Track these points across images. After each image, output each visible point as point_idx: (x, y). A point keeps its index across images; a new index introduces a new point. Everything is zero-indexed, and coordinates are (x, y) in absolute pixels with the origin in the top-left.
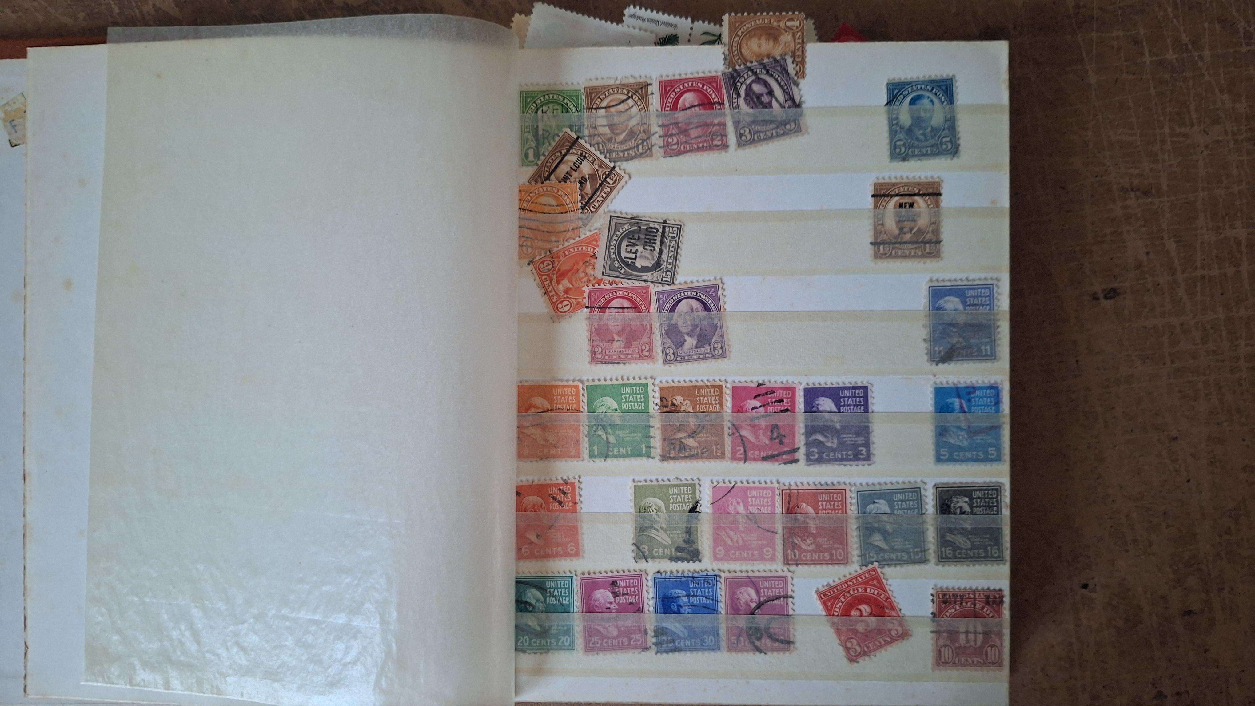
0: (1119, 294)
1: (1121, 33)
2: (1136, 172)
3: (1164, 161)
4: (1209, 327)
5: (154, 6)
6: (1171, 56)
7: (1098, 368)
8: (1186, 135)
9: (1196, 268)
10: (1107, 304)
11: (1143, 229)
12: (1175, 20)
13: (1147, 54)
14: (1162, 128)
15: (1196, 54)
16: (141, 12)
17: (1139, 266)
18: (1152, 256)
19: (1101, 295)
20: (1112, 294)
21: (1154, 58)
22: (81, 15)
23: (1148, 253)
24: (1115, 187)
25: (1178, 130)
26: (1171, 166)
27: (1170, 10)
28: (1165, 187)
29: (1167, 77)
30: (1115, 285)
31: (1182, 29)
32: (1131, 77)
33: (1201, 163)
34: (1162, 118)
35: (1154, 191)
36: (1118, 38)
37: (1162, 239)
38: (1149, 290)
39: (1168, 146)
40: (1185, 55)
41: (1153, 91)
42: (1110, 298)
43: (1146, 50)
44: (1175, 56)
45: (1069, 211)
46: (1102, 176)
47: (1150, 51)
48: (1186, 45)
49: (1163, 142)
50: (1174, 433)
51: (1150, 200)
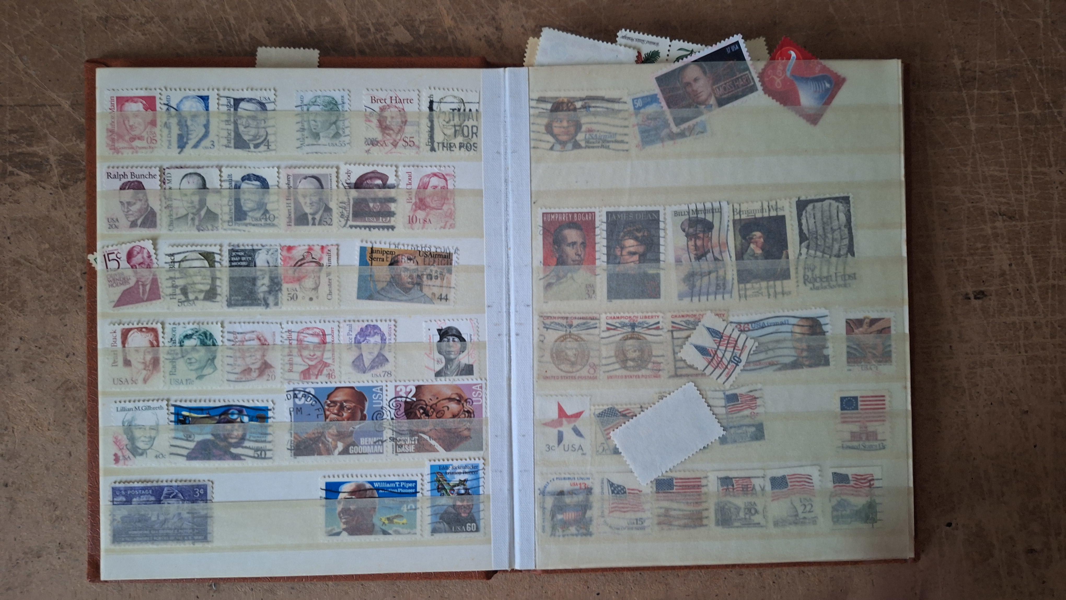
0: (986, 296)
1: (997, 92)
2: (1004, 200)
3: (1026, 193)
4: (1056, 325)
5: (250, 35)
6: (1036, 111)
7: (967, 353)
8: (1044, 174)
9: (1048, 279)
10: (976, 303)
11: (1008, 246)
12: (1040, 84)
13: (1017, 109)
14: (1026, 167)
15: (1055, 111)
16: (240, 40)
17: (1003, 274)
18: (1014, 267)
19: (972, 296)
20: (980, 295)
21: (1023, 112)
22: (194, 40)
23: (1010, 265)
24: (986, 212)
25: (1039, 169)
26: (1032, 197)
27: (1036, 75)
28: (1026, 213)
29: (1032, 127)
30: (983, 289)
31: (1045, 90)
32: (1004, 126)
33: (1056, 196)
34: (1026, 159)
35: (1017, 217)
36: (994, 95)
37: (1023, 253)
38: (1010, 294)
39: (1031, 181)
40: (1047, 111)
41: (1020, 138)
42: (979, 298)
43: (1016, 106)
44: (1039, 111)
45: (949, 229)
46: (977, 202)
47: (1019, 107)
48: (1048, 103)
49: (1026, 178)
50: (1026, 408)
51: (1014, 223)
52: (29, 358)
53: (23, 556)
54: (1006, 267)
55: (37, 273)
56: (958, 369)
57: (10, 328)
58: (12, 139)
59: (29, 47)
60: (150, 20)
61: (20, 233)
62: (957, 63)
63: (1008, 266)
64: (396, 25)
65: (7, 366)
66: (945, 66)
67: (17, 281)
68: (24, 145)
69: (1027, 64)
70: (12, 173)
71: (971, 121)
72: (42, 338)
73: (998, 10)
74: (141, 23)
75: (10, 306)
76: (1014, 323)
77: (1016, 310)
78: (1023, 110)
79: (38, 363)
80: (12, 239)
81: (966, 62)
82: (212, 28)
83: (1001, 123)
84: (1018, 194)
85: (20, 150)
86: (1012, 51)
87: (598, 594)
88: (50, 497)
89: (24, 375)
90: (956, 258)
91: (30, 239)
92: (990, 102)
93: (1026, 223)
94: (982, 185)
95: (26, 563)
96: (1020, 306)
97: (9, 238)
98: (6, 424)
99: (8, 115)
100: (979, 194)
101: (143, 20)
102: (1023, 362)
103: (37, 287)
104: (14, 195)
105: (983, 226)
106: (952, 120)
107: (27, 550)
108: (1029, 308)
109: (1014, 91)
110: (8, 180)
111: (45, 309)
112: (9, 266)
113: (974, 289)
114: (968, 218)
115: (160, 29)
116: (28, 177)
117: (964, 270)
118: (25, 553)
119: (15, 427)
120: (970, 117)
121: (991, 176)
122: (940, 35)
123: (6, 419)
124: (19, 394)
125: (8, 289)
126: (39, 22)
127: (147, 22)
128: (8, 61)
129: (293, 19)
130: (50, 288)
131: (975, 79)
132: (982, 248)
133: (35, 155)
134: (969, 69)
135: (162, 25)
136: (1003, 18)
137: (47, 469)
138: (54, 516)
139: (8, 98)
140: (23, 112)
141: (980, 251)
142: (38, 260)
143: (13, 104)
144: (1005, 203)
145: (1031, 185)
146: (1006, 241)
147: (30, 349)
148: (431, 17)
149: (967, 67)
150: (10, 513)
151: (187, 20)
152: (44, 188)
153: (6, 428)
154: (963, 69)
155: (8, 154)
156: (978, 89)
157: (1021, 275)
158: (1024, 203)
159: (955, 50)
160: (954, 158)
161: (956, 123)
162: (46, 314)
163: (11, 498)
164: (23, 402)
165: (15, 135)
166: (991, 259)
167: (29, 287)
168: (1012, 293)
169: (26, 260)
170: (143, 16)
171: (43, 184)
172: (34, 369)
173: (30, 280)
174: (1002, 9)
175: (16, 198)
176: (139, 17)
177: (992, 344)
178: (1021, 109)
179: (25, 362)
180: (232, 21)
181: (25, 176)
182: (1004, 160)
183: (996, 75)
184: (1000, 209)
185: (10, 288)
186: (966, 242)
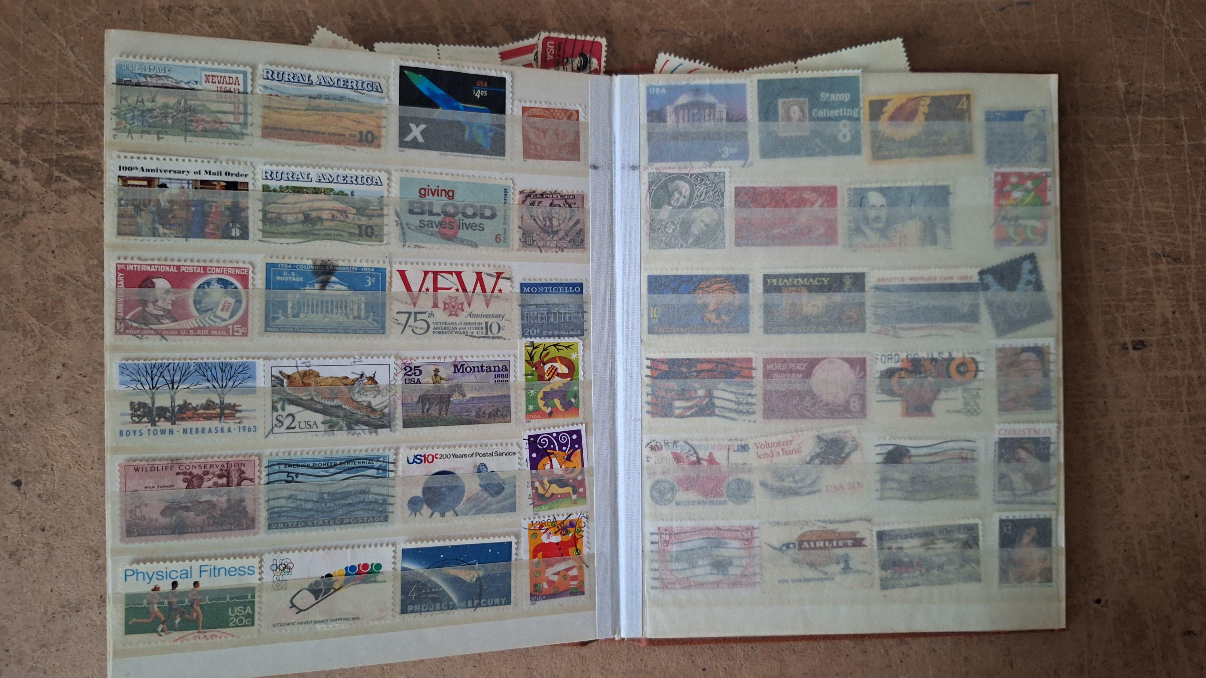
52: (73, 387)
53: (60, 609)
54: (1169, 315)
55: (84, 292)
56: (1112, 427)
57: (52, 353)
58: (60, 141)
59: (82, 38)
60: (218, 11)
61: (66, 246)
62: (1121, 84)
63: (1171, 314)
64: (495, 24)
65: (48, 396)
66: (1107, 88)
67: (61, 300)
68: (72, 148)
69: (1198, 89)
70: (58, 179)
71: (1134, 150)
72: (87, 365)
73: (1168, 28)
74: (208, 14)
75: (53, 328)
76: (1176, 378)
77: (1179, 363)
78: (1193, 139)
79: (83, 393)
80: (56, 253)
81: (1130, 84)
82: (289, 22)
83: (1167, 153)
84: (1184, 233)
85: (69, 154)
86: (1182, 73)
87: (704, 670)
88: (92, 544)
89: (65, 405)
90: (1114, 303)
91: (77, 254)
92: (1156, 130)
93: (1193, 266)
94: (1145, 222)
95: (63, 617)
96: (1184, 360)
97: (53, 252)
98: (44, 461)
99: (56, 113)
100: (1141, 232)
101: (211, 11)
102: (1185, 421)
103: (83, 308)
104: (60, 203)
105: (1145, 269)
106: (1113, 148)
107: (64, 603)
108: (1193, 361)
109: (1183, 118)
110: (54, 186)
111: (92, 333)
112: (53, 283)
113: (1133, 339)
114: (1128, 258)
115: (229, 21)
116: (77, 183)
117: (1123, 317)
118: (63, 606)
119: (55, 464)
120: (1133, 146)
121: (1154, 212)
122: (1102, 54)
123: (45, 455)
124: (60, 427)
125: (50, 309)
126: (94, 10)
127: (215, 13)
128: (58, 53)
129: (379, 14)
130: (98, 309)
131: (1140, 103)
132: (1143, 292)
133: (84, 159)
134: (1134, 93)
135: (232, 18)
136: (1173, 37)
137: (90, 513)
138: (95, 565)
139: (56, 94)
140: (72, 110)
141: (1140, 297)
142: (86, 278)
143: (61, 101)
144: (1170, 243)
145: (1199, 224)
146: (1170, 286)
147: (73, 377)
148: (535, 17)
149: (1132, 90)
150: (47, 561)
151: (260, 12)
152: (94, 196)
153: (45, 466)
154: (1127, 92)
155: (55, 157)
156: (1143, 116)
157: (1186, 324)
158: (1191, 243)
159: (1119, 71)
160: (1114, 191)
161: (1118, 152)
162: (93, 338)
163: (48, 544)
164: (64, 436)
165: (63, 136)
166: (1152, 305)
167: (73, 307)
168: (1175, 345)
169: (71, 276)
170: (211, 7)
171: (93, 192)
172: (78, 399)
173: (75, 299)
174: (1172, 26)
175: (62, 207)
176: (206, 7)
177: (1151, 401)
178: (1190, 139)
179: (67, 391)
180: (311, 15)
181: (74, 183)
182: (1169, 195)
183: (1164, 100)
184: (1164, 249)
185: (53, 309)
186: (1125, 286)
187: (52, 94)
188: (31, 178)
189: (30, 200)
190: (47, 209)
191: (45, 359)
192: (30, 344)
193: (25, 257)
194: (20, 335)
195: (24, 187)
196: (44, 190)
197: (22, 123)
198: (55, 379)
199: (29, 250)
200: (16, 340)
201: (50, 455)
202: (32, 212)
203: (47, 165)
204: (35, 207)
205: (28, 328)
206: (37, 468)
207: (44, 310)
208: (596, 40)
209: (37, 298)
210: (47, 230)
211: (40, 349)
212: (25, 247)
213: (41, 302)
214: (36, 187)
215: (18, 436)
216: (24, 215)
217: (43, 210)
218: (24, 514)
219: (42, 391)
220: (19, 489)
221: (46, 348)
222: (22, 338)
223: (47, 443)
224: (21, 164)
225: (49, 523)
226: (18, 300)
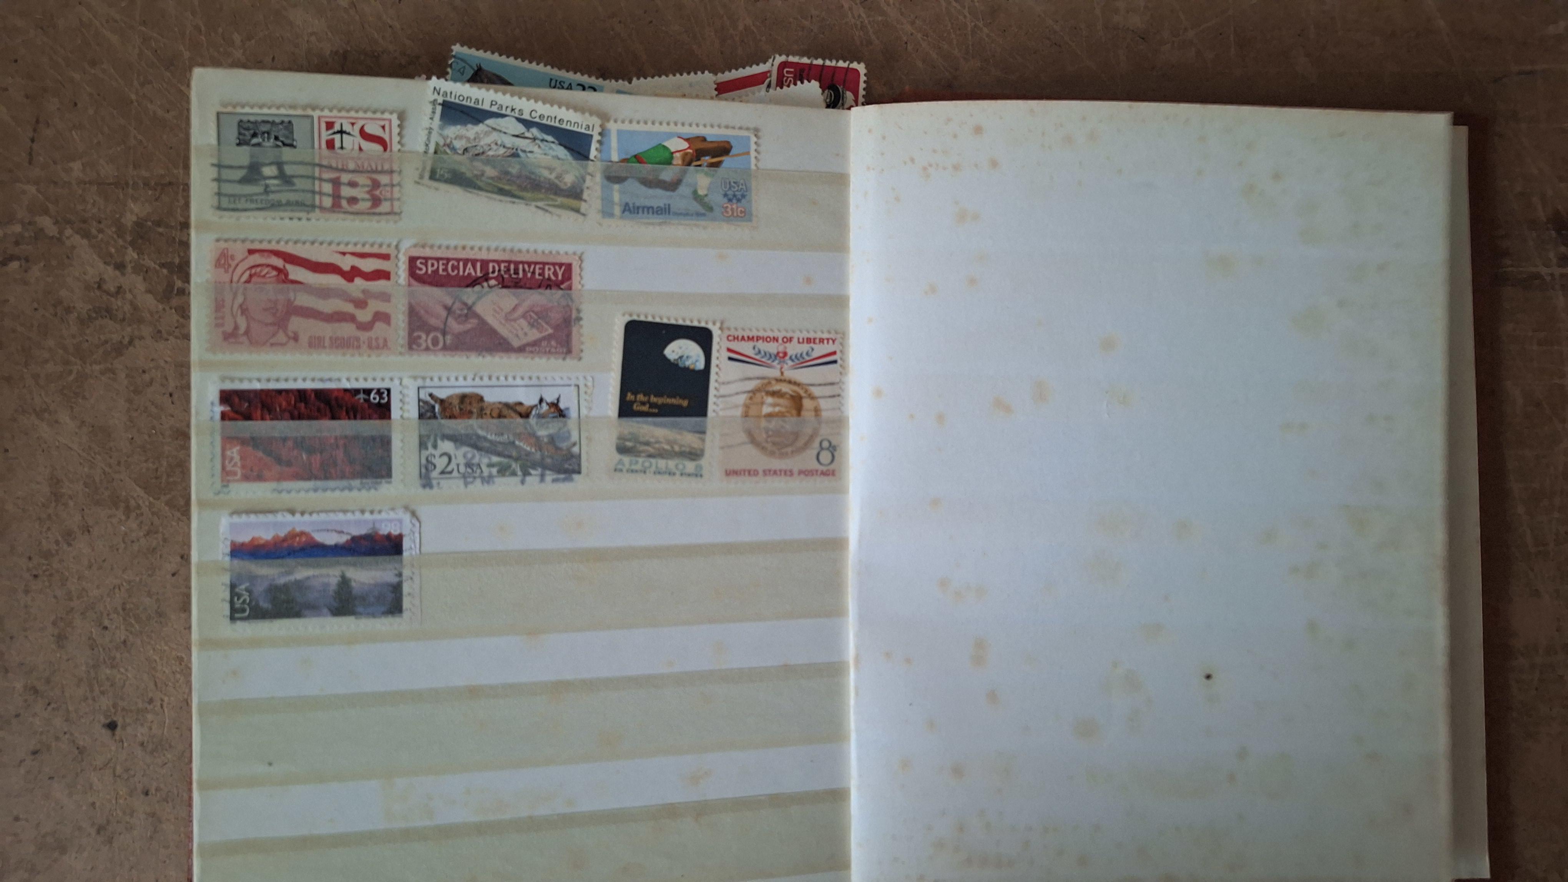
187: (175, 171)
188: (143, 290)
189: (140, 321)
190: (163, 331)
191: (154, 549)
192: (134, 526)
193: (130, 401)
194: (120, 514)
195: (132, 303)
196: (161, 307)
197: (132, 212)
198: (169, 577)
199: (137, 392)
200: (115, 521)
201: (159, 685)
202: (141, 338)
203: (165, 271)
204: (146, 331)
205: (132, 503)
206: (140, 705)
207: (157, 478)
208: (852, 66)
209: (146, 461)
210: (162, 364)
211: (148, 533)
212: (132, 388)
213: (151, 465)
214: (149, 302)
215: (114, 658)
216: (131, 342)
217: (158, 335)
218: (119, 770)
219: (149, 595)
220: (114, 735)
221: (156, 532)
222: (123, 518)
223: (154, 669)
224: (129, 269)
225: (155, 784)
226: (119, 463)
